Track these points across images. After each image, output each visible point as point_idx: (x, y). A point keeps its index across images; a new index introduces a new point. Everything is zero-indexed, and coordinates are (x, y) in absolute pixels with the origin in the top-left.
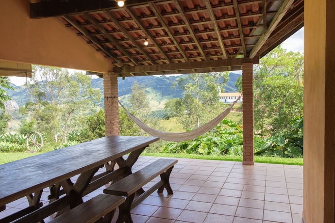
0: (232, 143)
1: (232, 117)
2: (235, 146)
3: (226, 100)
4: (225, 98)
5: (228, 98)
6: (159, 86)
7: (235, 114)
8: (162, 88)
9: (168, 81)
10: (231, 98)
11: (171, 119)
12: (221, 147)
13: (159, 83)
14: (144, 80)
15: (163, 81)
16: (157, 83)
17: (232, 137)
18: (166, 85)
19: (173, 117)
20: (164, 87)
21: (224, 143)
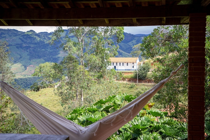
0: (141, 129)
1: (123, 89)
2: (145, 133)
3: (115, 67)
4: (115, 64)
5: (118, 64)
6: (24, 45)
7: (128, 86)
8: (30, 47)
9: (38, 39)
10: (121, 64)
11: (42, 90)
12: (125, 136)
13: (25, 40)
14: (3, 36)
15: (30, 38)
16: (22, 41)
17: (140, 121)
18: (36, 44)
19: (44, 87)
20: (32, 46)
21: (129, 130)
